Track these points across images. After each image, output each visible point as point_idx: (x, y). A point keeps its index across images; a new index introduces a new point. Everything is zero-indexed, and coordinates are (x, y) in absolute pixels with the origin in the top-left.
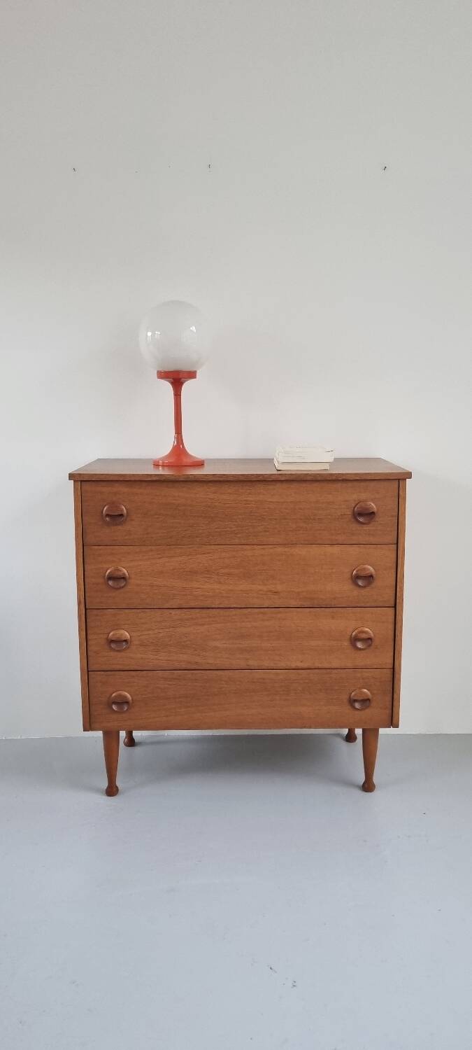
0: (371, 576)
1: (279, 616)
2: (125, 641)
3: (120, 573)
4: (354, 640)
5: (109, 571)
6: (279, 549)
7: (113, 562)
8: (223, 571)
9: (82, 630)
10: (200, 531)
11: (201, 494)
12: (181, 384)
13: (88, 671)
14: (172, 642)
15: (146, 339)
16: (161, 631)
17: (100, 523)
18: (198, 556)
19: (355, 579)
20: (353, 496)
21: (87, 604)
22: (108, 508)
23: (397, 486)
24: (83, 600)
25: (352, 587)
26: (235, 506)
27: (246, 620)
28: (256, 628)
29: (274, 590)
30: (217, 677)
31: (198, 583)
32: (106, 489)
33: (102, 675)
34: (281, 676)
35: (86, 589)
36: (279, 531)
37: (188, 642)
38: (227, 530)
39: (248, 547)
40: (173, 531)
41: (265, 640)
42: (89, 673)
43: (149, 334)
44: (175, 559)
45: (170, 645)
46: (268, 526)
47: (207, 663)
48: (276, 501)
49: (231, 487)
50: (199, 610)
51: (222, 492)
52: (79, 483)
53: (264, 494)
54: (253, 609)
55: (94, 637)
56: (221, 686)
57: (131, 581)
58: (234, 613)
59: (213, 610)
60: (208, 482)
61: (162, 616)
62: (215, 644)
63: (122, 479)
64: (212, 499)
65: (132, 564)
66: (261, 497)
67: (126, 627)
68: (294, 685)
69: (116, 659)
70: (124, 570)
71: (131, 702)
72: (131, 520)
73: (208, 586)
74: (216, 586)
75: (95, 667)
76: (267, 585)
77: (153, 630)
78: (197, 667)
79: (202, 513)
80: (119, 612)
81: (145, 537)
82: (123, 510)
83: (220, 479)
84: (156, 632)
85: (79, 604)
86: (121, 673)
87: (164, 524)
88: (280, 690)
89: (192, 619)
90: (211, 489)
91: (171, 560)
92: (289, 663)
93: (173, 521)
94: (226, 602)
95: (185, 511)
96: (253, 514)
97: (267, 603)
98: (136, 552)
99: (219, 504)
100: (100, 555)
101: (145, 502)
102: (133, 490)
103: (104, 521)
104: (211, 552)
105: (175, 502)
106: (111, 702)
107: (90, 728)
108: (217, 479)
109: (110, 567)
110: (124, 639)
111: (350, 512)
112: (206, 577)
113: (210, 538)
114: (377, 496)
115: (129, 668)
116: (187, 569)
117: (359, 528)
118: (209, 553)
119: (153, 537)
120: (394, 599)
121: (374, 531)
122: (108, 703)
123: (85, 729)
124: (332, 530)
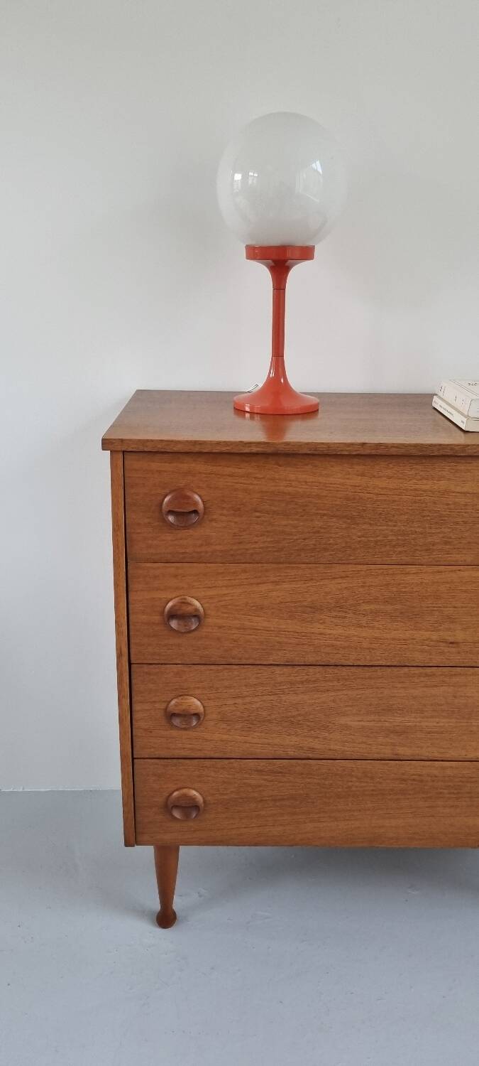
1: (455, 680)
2: (197, 715)
3: (190, 609)
5: (170, 604)
6: (467, 574)
7: (177, 588)
8: (366, 607)
9: (124, 697)
10: (331, 541)
11: (338, 477)
12: (287, 269)
13: (133, 759)
14: (273, 717)
15: (231, 185)
16: (256, 699)
17: (157, 524)
18: (326, 582)
21: (132, 656)
22: (172, 497)
24: (125, 650)
26: (396, 498)
27: (399, 685)
28: (414, 698)
29: (451, 639)
30: (344, 770)
31: (322, 626)
32: (167, 467)
33: (157, 764)
34: (449, 772)
35: (131, 633)
36: (469, 543)
37: (300, 718)
38: (378, 538)
39: (413, 569)
40: (284, 539)
41: (427, 717)
42: (135, 761)
43: (238, 177)
44: (286, 586)
45: (270, 721)
46: (451, 535)
47: (330, 750)
48: (471, 491)
49: (391, 466)
50: (321, 668)
51: (375, 474)
52: (121, 455)
53: (449, 479)
54: (412, 669)
55: (146, 706)
56: (350, 784)
57: (209, 621)
58: (379, 673)
59: (344, 669)
60: (350, 456)
61: (259, 675)
62: (343, 720)
63: (197, 449)
64: (356, 486)
65: (211, 593)
66: (443, 484)
67: (197, 692)
68: (469, 785)
69: (183, 741)
70: (197, 604)
71: (203, 805)
72: (211, 521)
73: (339, 631)
74: (352, 631)
75: (145, 753)
76: (439, 630)
77: (243, 697)
78: (311, 755)
79: (337, 510)
80: (186, 669)
81: (235, 547)
82: (196, 503)
83: (373, 452)
84: (248, 700)
85: (119, 656)
86: (187, 761)
87: (269, 528)
88: (445, 791)
89: (308, 681)
90: (357, 468)
91: (278, 587)
92: (463, 753)
93: (284, 523)
94: (368, 657)
95: (306, 506)
96: (427, 513)
97: (437, 660)
98: (219, 574)
99: (368, 495)
100: (156, 577)
101: (236, 490)
102: (215, 469)
103: (165, 521)
104: (347, 577)
105: (290, 489)
106: (170, 806)
107: (137, 843)
108: (368, 452)
109: (171, 599)
110: (193, 712)
112: (338, 617)
113: (349, 552)
115: (201, 755)
116: (306, 604)
118: (344, 577)
119: (247, 550)
122: (166, 806)
123: (127, 844)
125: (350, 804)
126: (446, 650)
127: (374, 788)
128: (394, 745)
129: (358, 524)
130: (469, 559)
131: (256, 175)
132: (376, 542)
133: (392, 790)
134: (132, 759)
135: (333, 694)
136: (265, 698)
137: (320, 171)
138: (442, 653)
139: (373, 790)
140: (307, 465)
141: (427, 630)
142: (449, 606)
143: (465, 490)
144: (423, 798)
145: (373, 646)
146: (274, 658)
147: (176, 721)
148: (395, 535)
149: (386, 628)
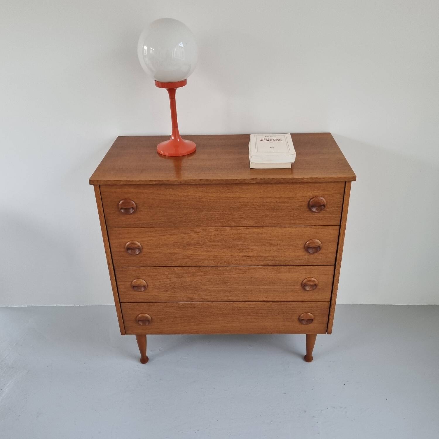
0: (319, 247)
1: (250, 271)
2: (144, 286)
3: (135, 246)
4: (304, 286)
5: (127, 244)
6: (251, 230)
7: (130, 238)
8: (210, 244)
9: (113, 280)
10: (192, 218)
11: (192, 192)
13: (120, 303)
14: (176, 286)
15: (143, 51)
16: (168, 280)
17: (117, 213)
18: (192, 234)
19: (307, 248)
20: (309, 193)
21: (114, 264)
22: (122, 202)
23: (343, 186)
24: (111, 262)
25: (305, 253)
26: (218, 200)
27: (227, 273)
28: (234, 278)
29: (248, 255)
30: (208, 306)
31: (192, 251)
32: (118, 190)
33: (130, 305)
34: (252, 306)
35: (113, 255)
36: (251, 218)
37: (188, 286)
38: (212, 217)
39: (228, 228)
40: (172, 218)
41: (241, 285)
42: (121, 303)
44: (174, 236)
45: (175, 288)
46: (243, 214)
47: (201, 298)
48: (250, 197)
49: (214, 188)
50: (194, 267)
51: (208, 191)
52: (98, 186)
53: (240, 193)
54: (232, 267)
55: (122, 283)
56: (211, 311)
57: (144, 250)
58: (219, 269)
59: (204, 268)
60: (195, 185)
61: (168, 271)
62: (205, 287)
63: (130, 183)
64: (200, 196)
65: (144, 239)
66: (237, 195)
67: (144, 277)
68: (261, 311)
69: (139, 296)
70: (139, 244)
71: (151, 320)
72: (140, 211)
73: (199, 253)
74: (205, 253)
75: (125, 301)
76: (242, 252)
77: (163, 279)
78: (194, 301)
79: (193, 206)
80: (138, 269)
81: (152, 221)
82: (133, 204)
83: (205, 183)
84: (165, 280)
85: (109, 264)
86: (143, 303)
87: (165, 214)
88: (251, 313)
89: (189, 273)
90: (199, 189)
91: (172, 237)
92: (257, 299)
93: (172, 211)
94: (213, 263)
95: (180, 204)
96: (231, 206)
97: (243, 263)
98: (146, 232)
99: (206, 200)
100: (120, 234)
101: (149, 199)
102: (140, 191)
103: (120, 212)
104: (201, 232)
105: (172, 198)
106: (137, 320)
107: (126, 333)
108: (203, 183)
109: (128, 242)
110: (142, 285)
111: (305, 204)
112: (198, 248)
113: (200, 222)
114: (327, 193)
115: (147, 301)
116: (184, 243)
117: (312, 215)
118: (199, 232)
119: (157, 222)
120: (334, 260)
121: (323, 217)
122: (136, 320)
123: (122, 334)
124: (291, 216)
125: (212, 318)
126: (246, 259)
127: (221, 312)
128: (228, 296)
129: (203, 211)
130: (252, 224)
131: (153, 49)
132: (211, 218)
133: (229, 313)
135: (200, 277)
136: (171, 279)
138: (245, 261)
140: (178, 188)
141: (237, 252)
142: (245, 242)
143: (246, 197)
144: (242, 316)
145: (215, 259)
146: (173, 264)
147: (136, 288)
148: (219, 215)
149: (219, 252)
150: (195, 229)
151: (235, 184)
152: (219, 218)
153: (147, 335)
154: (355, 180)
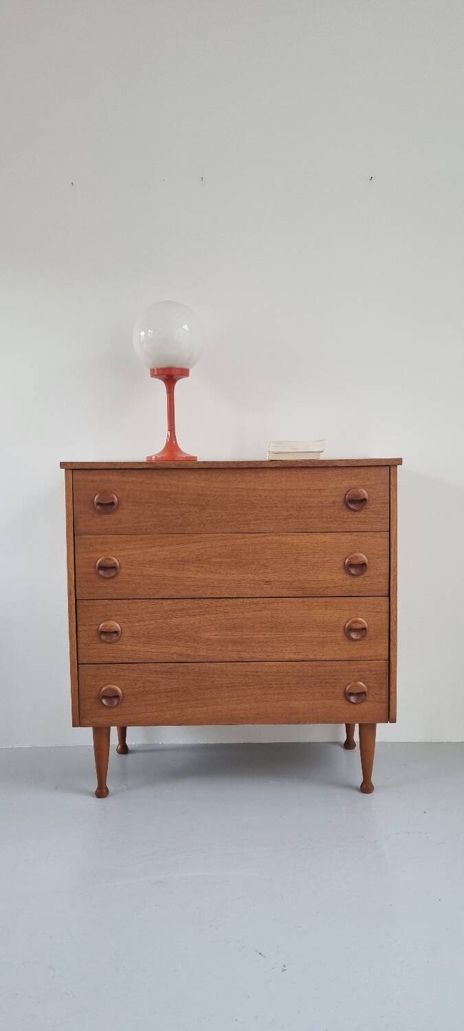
0: (364, 564)
1: (271, 606)
2: (116, 632)
3: (111, 563)
4: (348, 631)
5: (100, 560)
6: (271, 538)
7: (104, 551)
8: (215, 560)
9: (72, 621)
10: (191, 520)
11: (192, 481)
12: (174, 382)
14: (163, 634)
15: (140, 338)
16: (152, 622)
17: (91, 512)
18: (190, 545)
19: (348, 567)
20: (344, 483)
21: (77, 594)
22: (100, 496)
23: (388, 472)
24: (73, 591)
25: (345, 575)
26: (227, 494)
27: (238, 610)
29: (267, 579)
30: (210, 670)
31: (189, 573)
32: (97, 478)
33: (93, 668)
34: (274, 669)
35: (77, 580)
37: (180, 634)
38: (218, 518)
39: (240, 536)
40: (164, 519)
42: (79, 666)
43: (142, 333)
44: (167, 548)
46: (259, 515)
47: (199, 656)
49: (222, 475)
50: (190, 600)
51: (214, 479)
52: (71, 472)
53: (255, 482)
54: (245, 599)
55: (86, 628)
56: (213, 679)
57: (123, 571)
58: (226, 603)
59: (204, 600)
60: (198, 469)
61: (154, 606)
62: (207, 635)
63: (113, 467)
64: (203, 487)
65: (123, 553)
66: (252, 485)
67: (117, 618)
68: (287, 678)
69: (107, 651)
70: (115, 559)
71: (122, 696)
72: (122, 509)
73: (199, 576)
74: (208, 576)
75: (86, 660)
76: (259, 574)
77: (145, 621)
78: (188, 660)
80: (110, 602)
81: (136, 525)
82: (114, 498)
83: (211, 467)
84: (147, 622)
85: (70, 594)
86: (112, 665)
87: (155, 513)
88: (273, 683)
89: (183, 609)
90: (203, 476)
91: (162, 549)
92: (282, 656)
93: (164, 509)
94: (218, 592)
95: (176, 499)
96: (244, 502)
97: (259, 593)
98: (127, 541)
99: (210, 492)
100: (91, 544)
101: (136, 491)
102: (125, 479)
103: (96, 510)
105: (166, 490)
106: (101, 697)
107: (80, 725)
108: (208, 467)
109: (101, 557)
110: (114, 630)
111: (340, 499)
112: (198, 567)
113: (201, 526)
114: (368, 483)
115: (120, 661)
116: (179, 559)
117: (351, 516)
118: (200, 542)
119: (143, 526)
120: (388, 588)
121: (366, 518)
122: (99, 698)
123: (74, 725)
124: (323, 517)
125: (215, 694)
126: (264, 586)
127: (228, 682)
128: (238, 651)
129: (206, 509)
130: (271, 529)
132: (217, 520)
133: (240, 683)
134: (78, 664)
136: (157, 621)
137: (187, 330)
138: (262, 588)
139: (228, 684)
140: (175, 475)
141: (252, 574)
142: (263, 558)
144: (260, 688)
145: (220, 585)
146: (162, 594)
148: (228, 516)
149: (227, 573)
150: (196, 537)
151: (248, 468)
152: (228, 520)
153: (112, 727)
154: (401, 464)
